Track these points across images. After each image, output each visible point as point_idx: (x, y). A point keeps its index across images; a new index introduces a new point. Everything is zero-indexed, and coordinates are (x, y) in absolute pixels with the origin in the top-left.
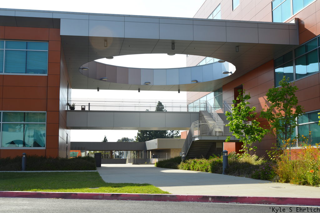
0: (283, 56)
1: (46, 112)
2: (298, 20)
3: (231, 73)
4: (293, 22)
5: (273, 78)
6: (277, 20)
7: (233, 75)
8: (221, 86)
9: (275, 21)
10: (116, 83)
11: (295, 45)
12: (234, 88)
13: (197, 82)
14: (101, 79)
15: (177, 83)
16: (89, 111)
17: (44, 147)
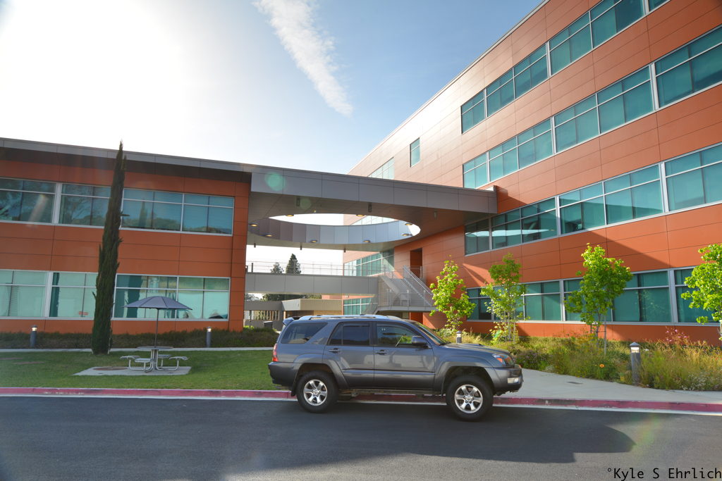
0: (477, 223)
1: (229, 278)
2: (496, 188)
3: (411, 235)
4: (491, 189)
5: (463, 244)
6: (469, 186)
7: (413, 237)
8: (393, 247)
9: (467, 186)
10: (279, 239)
11: (492, 214)
12: (411, 251)
13: (369, 241)
14: (265, 236)
15: (346, 242)
16: (252, 273)
17: (226, 318)
